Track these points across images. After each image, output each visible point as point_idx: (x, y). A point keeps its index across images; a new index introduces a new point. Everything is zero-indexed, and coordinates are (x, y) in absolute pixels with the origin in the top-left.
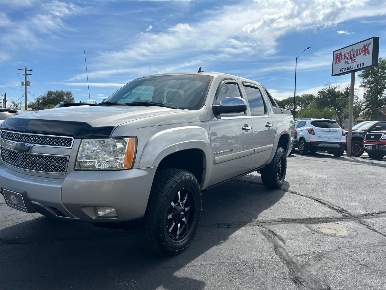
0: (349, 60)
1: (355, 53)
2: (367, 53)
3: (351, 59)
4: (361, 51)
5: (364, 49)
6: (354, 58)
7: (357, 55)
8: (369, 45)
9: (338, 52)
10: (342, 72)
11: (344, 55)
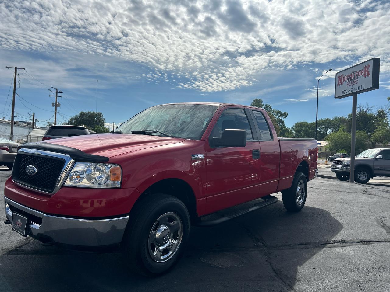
0: (350, 82)
1: (356, 75)
2: (367, 75)
3: (352, 81)
5: (364, 71)
6: (355, 80)
7: (357, 77)
8: (369, 66)
9: (340, 74)
10: (344, 94)
11: (346, 77)
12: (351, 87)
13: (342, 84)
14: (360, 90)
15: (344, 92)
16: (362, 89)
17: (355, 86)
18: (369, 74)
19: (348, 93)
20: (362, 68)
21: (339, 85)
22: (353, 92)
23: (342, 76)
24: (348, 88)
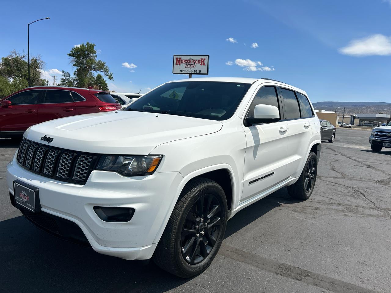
0: (188, 65)
2: (203, 64)
3: (190, 65)
4: (198, 62)
5: (201, 61)
6: (193, 65)
7: (195, 64)
8: (204, 59)
9: (178, 57)
10: (182, 72)
11: (184, 60)
12: (189, 69)
13: (180, 64)
14: (197, 73)
15: (182, 71)
16: (199, 73)
17: (193, 70)
18: (204, 65)
19: (186, 72)
20: (198, 58)
21: (177, 64)
22: (190, 73)
23: (180, 59)
24: (186, 69)
